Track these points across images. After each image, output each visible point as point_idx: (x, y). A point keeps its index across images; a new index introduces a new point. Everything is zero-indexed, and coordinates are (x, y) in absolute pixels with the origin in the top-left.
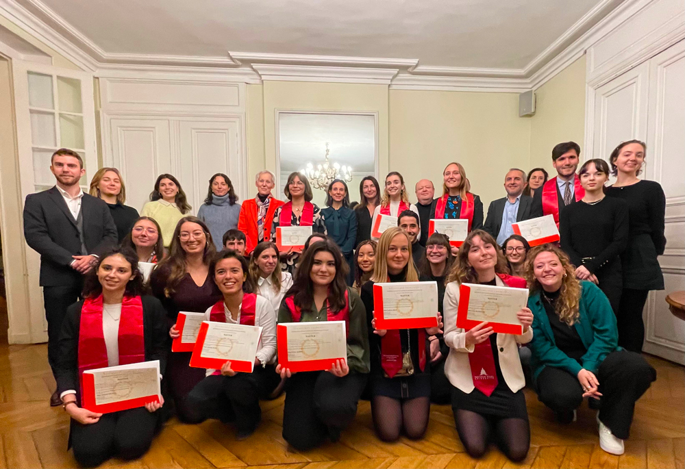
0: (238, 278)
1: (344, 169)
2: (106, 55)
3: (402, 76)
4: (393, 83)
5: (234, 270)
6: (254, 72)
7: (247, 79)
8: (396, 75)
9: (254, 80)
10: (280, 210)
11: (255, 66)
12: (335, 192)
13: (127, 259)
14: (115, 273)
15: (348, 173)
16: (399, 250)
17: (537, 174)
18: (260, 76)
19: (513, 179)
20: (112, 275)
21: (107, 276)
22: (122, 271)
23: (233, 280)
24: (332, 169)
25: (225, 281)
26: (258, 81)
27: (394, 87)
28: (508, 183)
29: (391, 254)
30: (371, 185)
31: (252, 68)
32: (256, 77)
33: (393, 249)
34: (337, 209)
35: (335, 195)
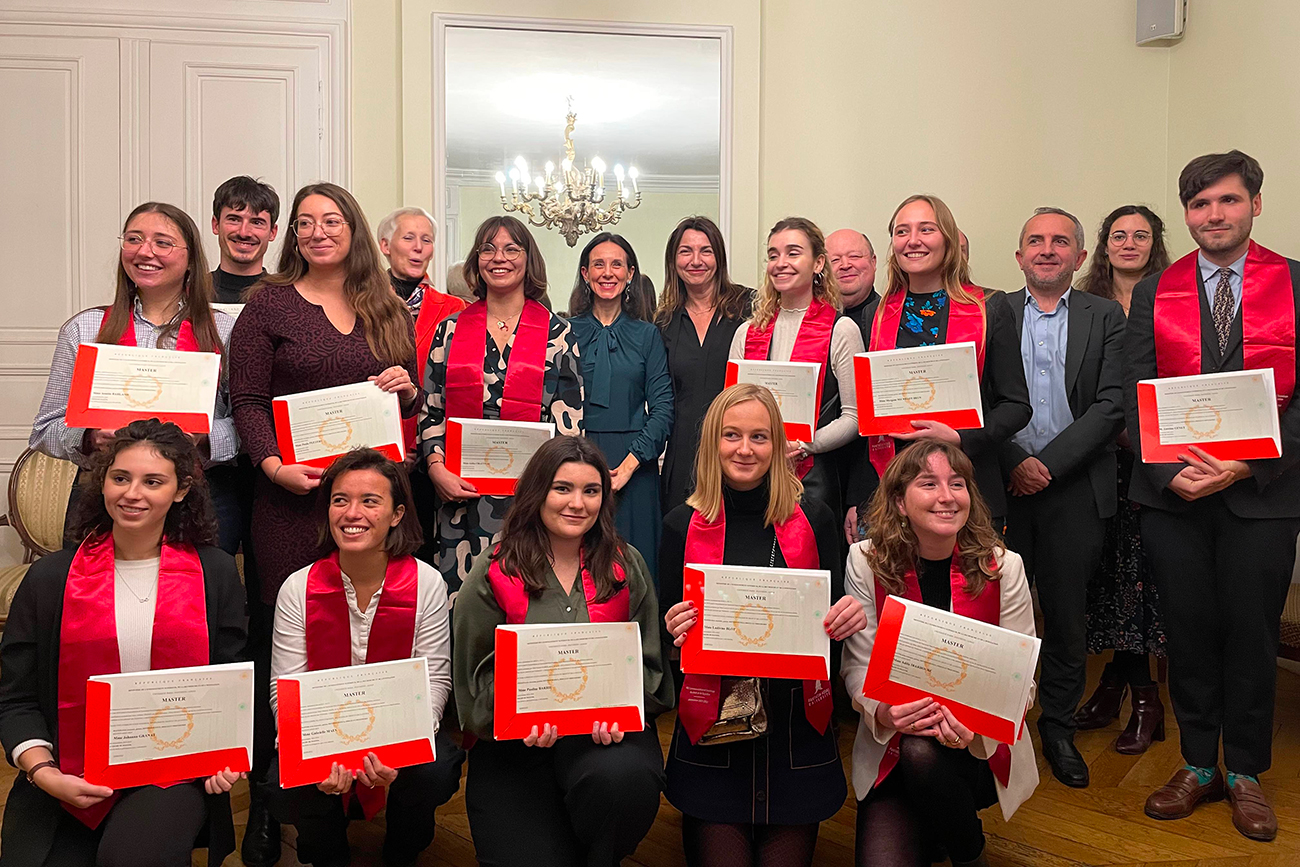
0: (373, 519)
1: (619, 171)
5: (366, 499)
10: (451, 327)
12: (598, 272)
13: (163, 453)
14: (137, 489)
15: (628, 183)
16: (746, 438)
17: (1129, 223)
19: (1048, 240)
20: (131, 494)
21: (122, 496)
22: (151, 483)
23: (362, 523)
24: (582, 170)
25: (343, 522)
28: (1032, 251)
29: (727, 446)
30: (703, 249)
33: (729, 435)
34: (606, 322)
35: (597, 281)
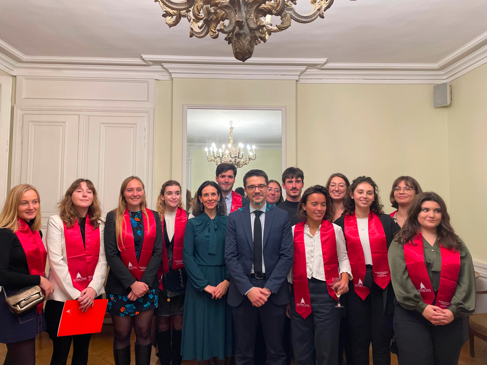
1: (248, 147)
2: (25, 58)
3: (310, 71)
4: (301, 78)
6: (164, 70)
7: (157, 76)
8: (305, 71)
9: (164, 77)
11: (165, 65)
15: (251, 150)
18: (170, 73)
26: (168, 78)
27: (302, 81)
31: (163, 66)
32: (166, 74)
34: (212, 218)
35: (206, 202)
